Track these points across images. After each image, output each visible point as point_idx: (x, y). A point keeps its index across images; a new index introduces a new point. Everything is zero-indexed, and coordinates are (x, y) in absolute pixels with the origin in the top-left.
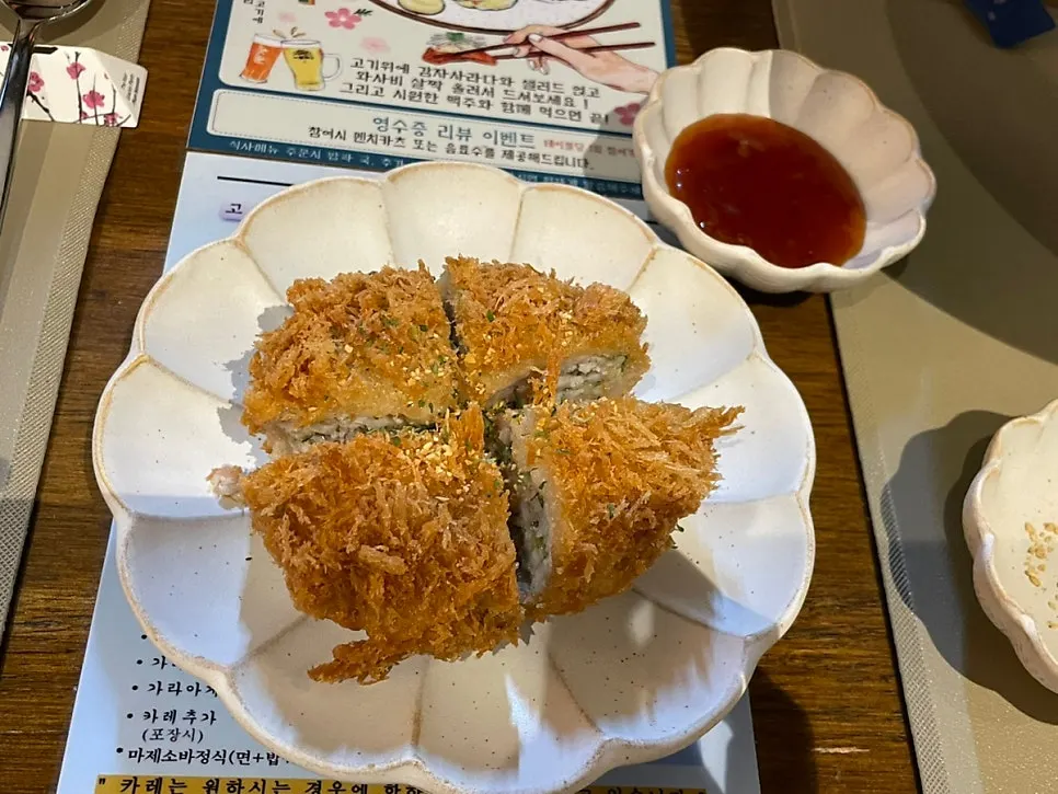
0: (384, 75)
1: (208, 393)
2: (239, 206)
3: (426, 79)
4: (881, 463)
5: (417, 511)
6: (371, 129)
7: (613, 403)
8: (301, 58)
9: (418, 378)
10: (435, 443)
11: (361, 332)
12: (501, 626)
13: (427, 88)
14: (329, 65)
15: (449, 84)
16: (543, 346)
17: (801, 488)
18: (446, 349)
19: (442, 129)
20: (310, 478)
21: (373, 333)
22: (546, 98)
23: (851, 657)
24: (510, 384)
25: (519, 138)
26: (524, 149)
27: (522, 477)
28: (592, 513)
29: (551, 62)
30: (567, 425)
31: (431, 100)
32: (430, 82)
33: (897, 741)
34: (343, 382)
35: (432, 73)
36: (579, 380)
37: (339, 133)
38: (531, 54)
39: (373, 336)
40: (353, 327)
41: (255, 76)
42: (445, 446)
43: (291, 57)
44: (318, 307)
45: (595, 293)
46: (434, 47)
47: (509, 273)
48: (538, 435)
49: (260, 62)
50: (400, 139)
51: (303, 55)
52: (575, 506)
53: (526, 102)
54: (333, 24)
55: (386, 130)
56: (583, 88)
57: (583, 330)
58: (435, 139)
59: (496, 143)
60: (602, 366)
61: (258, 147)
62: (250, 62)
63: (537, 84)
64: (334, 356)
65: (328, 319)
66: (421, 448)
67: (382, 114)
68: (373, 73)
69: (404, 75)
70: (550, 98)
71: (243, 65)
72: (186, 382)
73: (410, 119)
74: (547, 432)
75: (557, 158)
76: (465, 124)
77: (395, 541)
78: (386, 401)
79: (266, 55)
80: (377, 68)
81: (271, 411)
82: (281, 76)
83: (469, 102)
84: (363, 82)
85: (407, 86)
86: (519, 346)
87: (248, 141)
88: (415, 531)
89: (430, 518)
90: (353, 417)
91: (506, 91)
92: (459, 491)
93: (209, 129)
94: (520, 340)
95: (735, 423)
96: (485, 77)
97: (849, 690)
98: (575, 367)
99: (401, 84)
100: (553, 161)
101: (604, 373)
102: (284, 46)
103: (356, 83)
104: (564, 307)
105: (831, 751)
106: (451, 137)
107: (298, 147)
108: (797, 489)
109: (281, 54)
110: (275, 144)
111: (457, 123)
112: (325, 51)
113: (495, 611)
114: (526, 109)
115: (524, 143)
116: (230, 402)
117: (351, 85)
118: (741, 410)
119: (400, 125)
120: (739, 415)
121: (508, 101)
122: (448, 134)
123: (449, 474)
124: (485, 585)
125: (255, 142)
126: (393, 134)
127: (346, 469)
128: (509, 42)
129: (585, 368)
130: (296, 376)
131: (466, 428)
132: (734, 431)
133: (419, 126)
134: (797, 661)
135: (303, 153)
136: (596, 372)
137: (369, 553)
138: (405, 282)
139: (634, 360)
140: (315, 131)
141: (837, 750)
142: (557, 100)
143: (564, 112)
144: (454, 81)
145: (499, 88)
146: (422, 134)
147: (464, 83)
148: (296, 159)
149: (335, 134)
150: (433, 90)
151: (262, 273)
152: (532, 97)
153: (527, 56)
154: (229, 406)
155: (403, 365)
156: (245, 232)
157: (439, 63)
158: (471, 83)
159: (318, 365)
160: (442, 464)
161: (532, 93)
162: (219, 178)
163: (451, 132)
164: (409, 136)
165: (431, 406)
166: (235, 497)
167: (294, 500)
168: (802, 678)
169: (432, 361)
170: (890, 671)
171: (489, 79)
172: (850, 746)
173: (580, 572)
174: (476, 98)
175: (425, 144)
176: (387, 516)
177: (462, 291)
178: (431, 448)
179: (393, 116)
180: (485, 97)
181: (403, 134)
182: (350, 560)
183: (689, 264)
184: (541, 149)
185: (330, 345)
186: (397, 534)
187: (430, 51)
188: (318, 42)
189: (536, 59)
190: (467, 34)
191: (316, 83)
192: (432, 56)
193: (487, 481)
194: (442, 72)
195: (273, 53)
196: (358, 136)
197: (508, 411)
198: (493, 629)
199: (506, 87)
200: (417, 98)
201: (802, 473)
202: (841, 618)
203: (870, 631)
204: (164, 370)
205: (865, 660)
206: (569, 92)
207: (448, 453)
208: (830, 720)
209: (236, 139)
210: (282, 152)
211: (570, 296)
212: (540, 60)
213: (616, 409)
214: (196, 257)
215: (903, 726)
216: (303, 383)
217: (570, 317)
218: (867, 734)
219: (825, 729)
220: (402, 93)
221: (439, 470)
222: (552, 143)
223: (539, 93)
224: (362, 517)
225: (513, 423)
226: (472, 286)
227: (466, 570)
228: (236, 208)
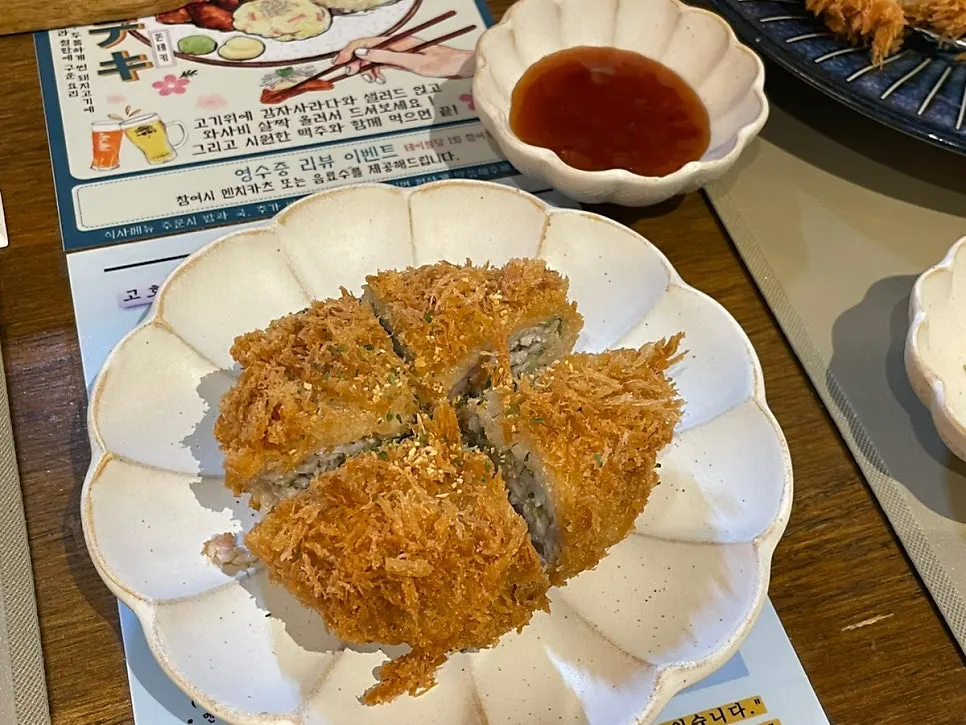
0: (230, 128)
1: (176, 473)
2: (135, 291)
3: (270, 120)
4: (817, 350)
5: (425, 512)
6: (237, 182)
7: (567, 362)
8: (144, 134)
9: (380, 394)
10: (417, 448)
11: (315, 366)
12: (531, 598)
13: (276, 128)
14: (174, 134)
15: (295, 119)
16: (484, 331)
17: (756, 393)
18: (395, 360)
19: (304, 162)
20: (315, 514)
21: (326, 365)
22: (391, 107)
23: (847, 536)
24: (462, 376)
25: (380, 151)
26: (386, 160)
27: (504, 457)
28: (583, 466)
29: (384, 71)
30: (533, 394)
31: (283, 138)
32: (277, 122)
33: (915, 598)
34: (314, 417)
35: (275, 112)
36: (523, 354)
37: (207, 195)
38: (362, 69)
39: (327, 368)
40: (307, 366)
41: (106, 164)
42: (428, 448)
43: (133, 135)
44: (266, 357)
45: (513, 270)
46: (268, 88)
47: (430, 275)
48: (509, 412)
49: (106, 150)
50: (267, 184)
51: (145, 130)
52: (564, 466)
53: (374, 115)
54: (164, 93)
55: (251, 179)
56: (424, 87)
57: (515, 306)
58: (300, 175)
59: (359, 161)
60: (540, 335)
61: (133, 231)
62: (97, 152)
63: (378, 95)
64: (298, 396)
65: (279, 364)
66: (407, 455)
67: (242, 165)
68: (218, 129)
69: (249, 123)
70: (396, 105)
71: (90, 157)
72: (153, 468)
73: (269, 162)
74: (515, 408)
75: (421, 159)
76: (324, 152)
77: (413, 546)
78: (360, 423)
79: (109, 141)
80: (221, 124)
81: (256, 464)
82: (130, 156)
83: (320, 130)
84: (212, 140)
85: (256, 131)
86: (462, 337)
87: (121, 228)
88: (430, 530)
89: (438, 516)
90: (331, 448)
91: (352, 110)
92: (454, 485)
93: (80, 227)
94: (461, 332)
95: (680, 350)
96: (327, 102)
97: (856, 567)
98: (517, 343)
99: (249, 132)
100: (419, 163)
101: (544, 341)
102: (124, 127)
103: (206, 143)
104: (492, 289)
105: (860, 625)
106: (315, 169)
107: (172, 220)
108: (753, 394)
109: (124, 136)
110: (149, 223)
111: (315, 153)
112: (164, 121)
113: (522, 586)
114: (377, 122)
115: (386, 154)
116: (199, 475)
117: (202, 147)
118: (681, 335)
119: (262, 171)
120: (681, 341)
121: (357, 119)
122: (310, 166)
123: (441, 471)
124: (509, 560)
125: (128, 227)
126: (259, 181)
127: (347, 493)
128: (337, 63)
129: (526, 341)
130: (270, 424)
131: (442, 425)
132: (681, 357)
133: (281, 166)
134: (802, 554)
135: (179, 224)
136: (537, 342)
137: (394, 564)
138: (339, 310)
139: (566, 320)
140: (182, 200)
141: (864, 623)
142: (403, 105)
143: (413, 115)
144: (299, 115)
145: (344, 109)
146: (286, 173)
147: (309, 113)
148: (173, 232)
149: (203, 197)
150: (281, 129)
151: (188, 345)
152: (377, 108)
153: (359, 72)
154: (199, 480)
155: (363, 385)
156: (161, 312)
157: (279, 101)
158: (316, 112)
159: (288, 408)
160: (431, 465)
161: (377, 105)
162: (106, 270)
163: (313, 163)
164: (274, 178)
165: (398, 417)
166: (234, 562)
167: (306, 538)
168: (811, 569)
169: (387, 375)
170: (888, 537)
171: (332, 103)
172: (875, 615)
173: (589, 524)
174: (326, 125)
175: (292, 183)
176: (398, 526)
177: (391, 304)
178: (416, 453)
179: (253, 164)
180: (334, 121)
181: (268, 178)
182: (380, 575)
183: (585, 219)
184: (404, 155)
185: (292, 387)
186: (414, 539)
187: (265, 92)
188: (156, 114)
189: (369, 71)
190: (294, 67)
191: (168, 154)
192: (269, 97)
193: (476, 467)
194: (284, 109)
195: (115, 137)
196: (225, 192)
197: (470, 400)
198: (526, 602)
199: (351, 106)
200: (270, 140)
201: (753, 378)
202: (827, 503)
203: (858, 507)
204: (131, 462)
205: (862, 535)
206: (412, 95)
207: (434, 453)
208: (849, 598)
209: (110, 229)
210: (158, 228)
211: (495, 279)
212: (373, 72)
213: (571, 367)
214: (123, 347)
215: (915, 583)
216: (279, 428)
217: (500, 297)
218: (889, 600)
219: (848, 608)
220: (253, 139)
221: (430, 471)
222: (412, 147)
223: (383, 102)
224: (376, 533)
225: (480, 411)
226: (399, 295)
227: (485, 552)
228: (133, 294)
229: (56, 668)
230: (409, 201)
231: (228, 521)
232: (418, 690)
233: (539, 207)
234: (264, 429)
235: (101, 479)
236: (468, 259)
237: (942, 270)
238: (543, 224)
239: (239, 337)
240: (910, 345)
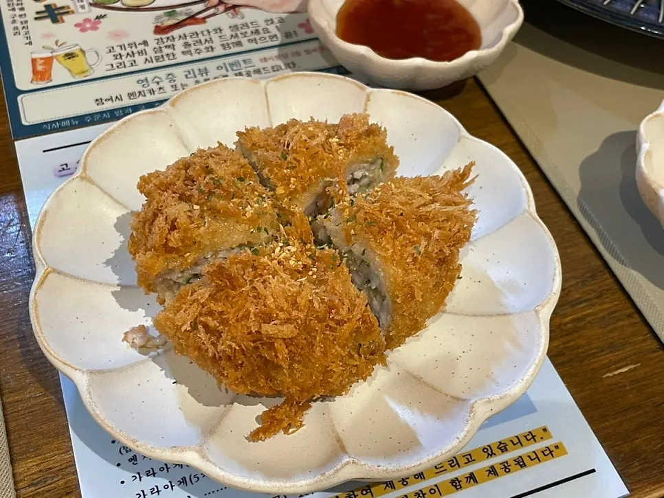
0: (132, 52)
1: (101, 284)
2: (67, 165)
3: (161, 46)
5: (290, 290)
6: (139, 88)
7: (389, 183)
8: (69, 58)
9: (252, 211)
10: (281, 247)
11: (201, 192)
12: (372, 353)
13: (166, 51)
14: (91, 58)
15: (179, 45)
16: (327, 165)
17: (529, 207)
18: (261, 189)
19: (187, 73)
20: (207, 296)
21: (209, 191)
22: (249, 33)
23: (603, 310)
24: (311, 202)
25: (242, 63)
26: (248, 69)
27: (346, 255)
28: (405, 256)
29: (243, 10)
30: (366, 206)
31: (171, 57)
32: (166, 47)
33: (655, 352)
34: (202, 228)
35: (165, 40)
36: (356, 186)
37: (117, 97)
38: (227, 9)
39: (211, 193)
40: (195, 193)
41: (42, 79)
42: (289, 247)
43: (62, 59)
44: (165, 187)
45: (346, 121)
46: (159, 24)
47: (284, 129)
48: (348, 221)
49: (41, 70)
50: (160, 88)
51: (70, 56)
52: (392, 256)
53: (236, 40)
54: (83, 30)
55: (149, 85)
56: (272, 20)
57: (348, 147)
58: (185, 81)
59: (227, 71)
60: (368, 171)
61: (64, 124)
62: (35, 72)
63: (240, 26)
64: (190, 214)
65: (175, 193)
66: (274, 252)
67: (142, 76)
68: (124, 53)
69: (146, 48)
70: (252, 32)
71: (30, 75)
72: (83, 280)
73: (162, 74)
74: (353, 217)
75: (273, 67)
76: (201, 65)
77: (282, 316)
78: (237, 234)
79: (44, 64)
80: (125, 49)
81: (160, 265)
82: (60, 73)
83: (198, 51)
84: (120, 61)
85: (151, 53)
86: (310, 170)
87: (54, 122)
88: (295, 304)
89: (299, 293)
90: (216, 253)
91: (221, 37)
92: (310, 273)
93: (24, 123)
94: (310, 167)
95: (472, 176)
96: (202, 32)
97: (610, 332)
98: (351, 176)
99: (146, 54)
100: (271, 70)
101: (371, 176)
102: (54, 54)
103: (115, 62)
104: (330, 136)
105: (616, 373)
106: (195, 77)
107: (92, 115)
108: (527, 207)
109: (55, 60)
110: (75, 118)
111: (195, 67)
112: (84, 49)
113: (365, 344)
114: (239, 44)
115: (247, 65)
117: (112, 65)
118: (472, 164)
119: (157, 80)
120: (473, 168)
121: (224, 43)
122: (192, 75)
123: (300, 263)
124: (355, 324)
125: (60, 121)
126: (155, 87)
127: (230, 278)
128: (208, 6)
129: (358, 175)
130: (169, 233)
131: (299, 230)
132: (473, 180)
133: (170, 76)
134: (569, 325)
135: (97, 118)
136: (366, 176)
137: (268, 329)
138: (217, 154)
139: (386, 159)
140: (99, 101)
141: (620, 371)
142: (257, 32)
143: (265, 38)
144: (182, 41)
145: (215, 36)
146: (175, 81)
147: (189, 40)
148: (93, 123)
149: (114, 99)
150: (170, 51)
151: (106, 193)
152: (240, 35)
153: (224, 12)
154: (118, 289)
155: (238, 205)
156: (85, 169)
157: (167, 33)
158: (194, 39)
159: (182, 221)
160: (292, 258)
161: (238, 32)
162: (44, 151)
163: (194, 73)
164: (166, 84)
165: (266, 230)
166: (148, 346)
167: (201, 315)
168: (576, 335)
169: (255, 199)
170: (631, 310)
171: (205, 33)
172: (626, 365)
173: (413, 297)
174: (202, 47)
175: (179, 87)
176: (270, 301)
177: (256, 151)
178: (280, 251)
179: (150, 75)
180: (207, 45)
181: (161, 84)
182: (258, 337)
184: (260, 65)
185: (185, 206)
186: (282, 310)
187: (157, 27)
188: (77, 45)
189: (232, 11)
190: (178, 10)
191: (87, 71)
192: (159, 30)
193: (326, 260)
194: (171, 38)
195: (48, 61)
196: (131, 95)
197: (319, 216)
198: (368, 356)
199: (219, 34)
200: (161, 59)
201: (526, 197)
202: (585, 289)
203: (608, 290)
204: (66, 275)
205: (613, 310)
206: (263, 25)
207: (293, 249)
208: (606, 354)
209: (46, 123)
210: (81, 121)
211: (333, 130)
212: (235, 11)
213: (393, 186)
214: (57, 195)
215: (654, 341)
216: (176, 235)
217: (337, 140)
218: (635, 354)
219: (607, 361)
220: (149, 59)
221: (292, 262)
222: (265, 60)
223: (243, 31)
224: (254, 306)
225: (326, 223)
226: (262, 144)
227: (338, 317)
228: (65, 167)
229: (15, 432)
230: (266, 88)
231: (141, 318)
232: (291, 431)
233: (361, 88)
234: (164, 235)
235: (44, 287)
236: (311, 117)
237: (657, 116)
238: (364, 100)
239: (144, 176)
240: (640, 167)
